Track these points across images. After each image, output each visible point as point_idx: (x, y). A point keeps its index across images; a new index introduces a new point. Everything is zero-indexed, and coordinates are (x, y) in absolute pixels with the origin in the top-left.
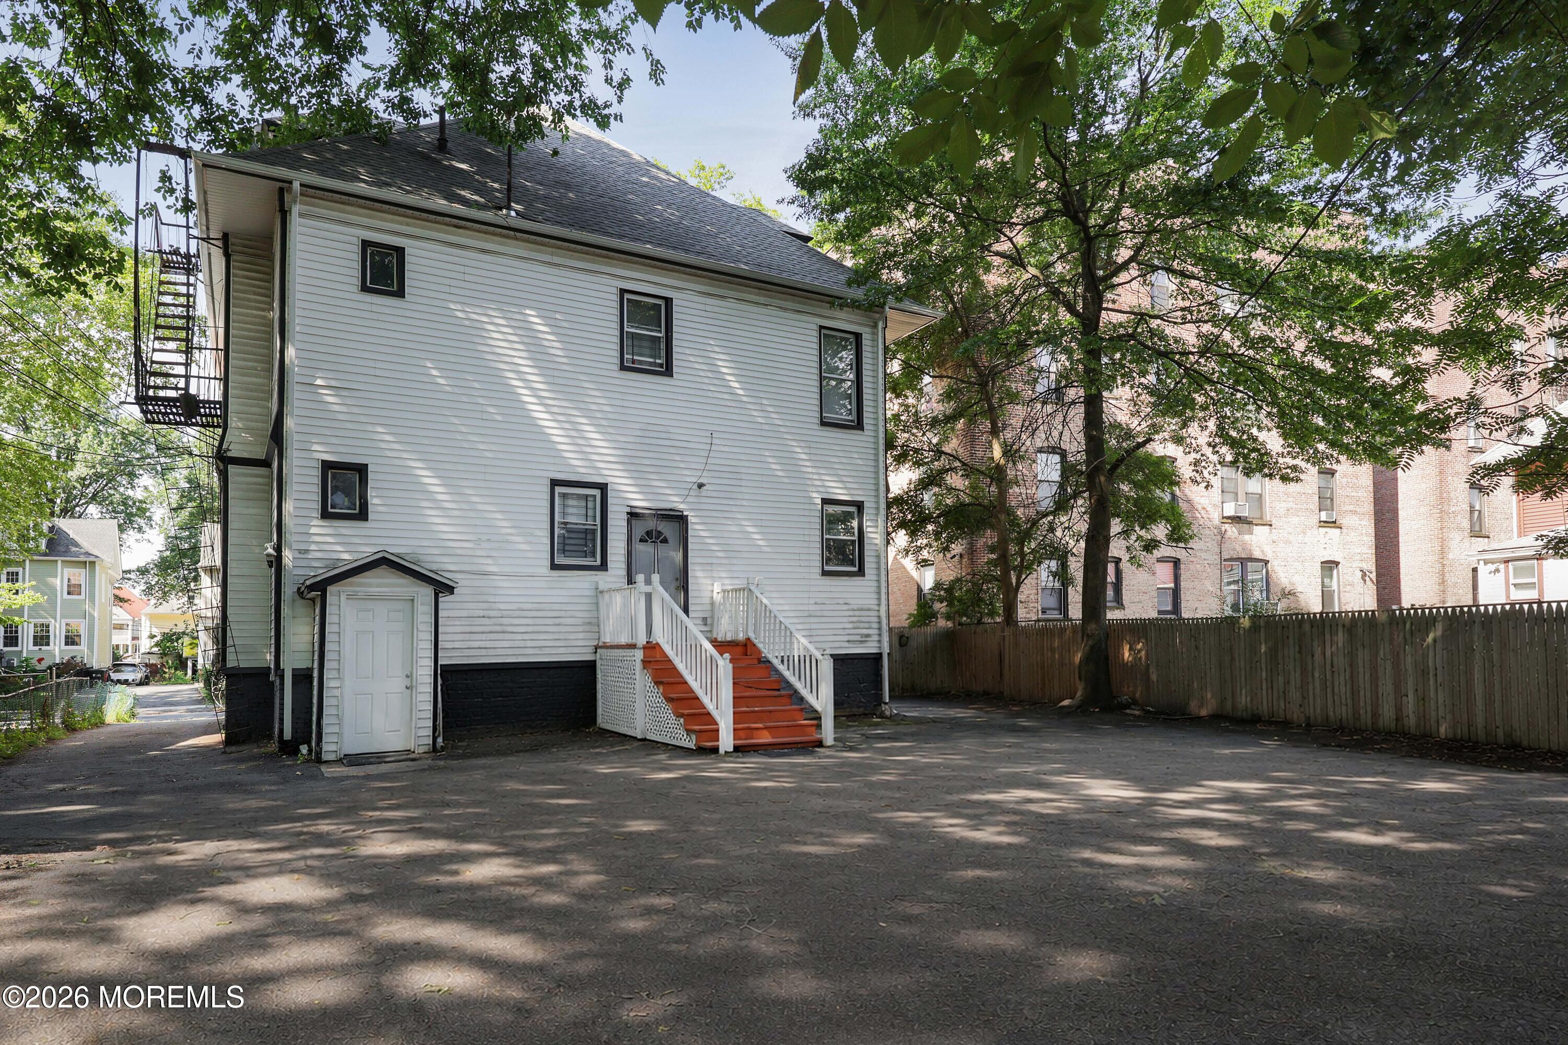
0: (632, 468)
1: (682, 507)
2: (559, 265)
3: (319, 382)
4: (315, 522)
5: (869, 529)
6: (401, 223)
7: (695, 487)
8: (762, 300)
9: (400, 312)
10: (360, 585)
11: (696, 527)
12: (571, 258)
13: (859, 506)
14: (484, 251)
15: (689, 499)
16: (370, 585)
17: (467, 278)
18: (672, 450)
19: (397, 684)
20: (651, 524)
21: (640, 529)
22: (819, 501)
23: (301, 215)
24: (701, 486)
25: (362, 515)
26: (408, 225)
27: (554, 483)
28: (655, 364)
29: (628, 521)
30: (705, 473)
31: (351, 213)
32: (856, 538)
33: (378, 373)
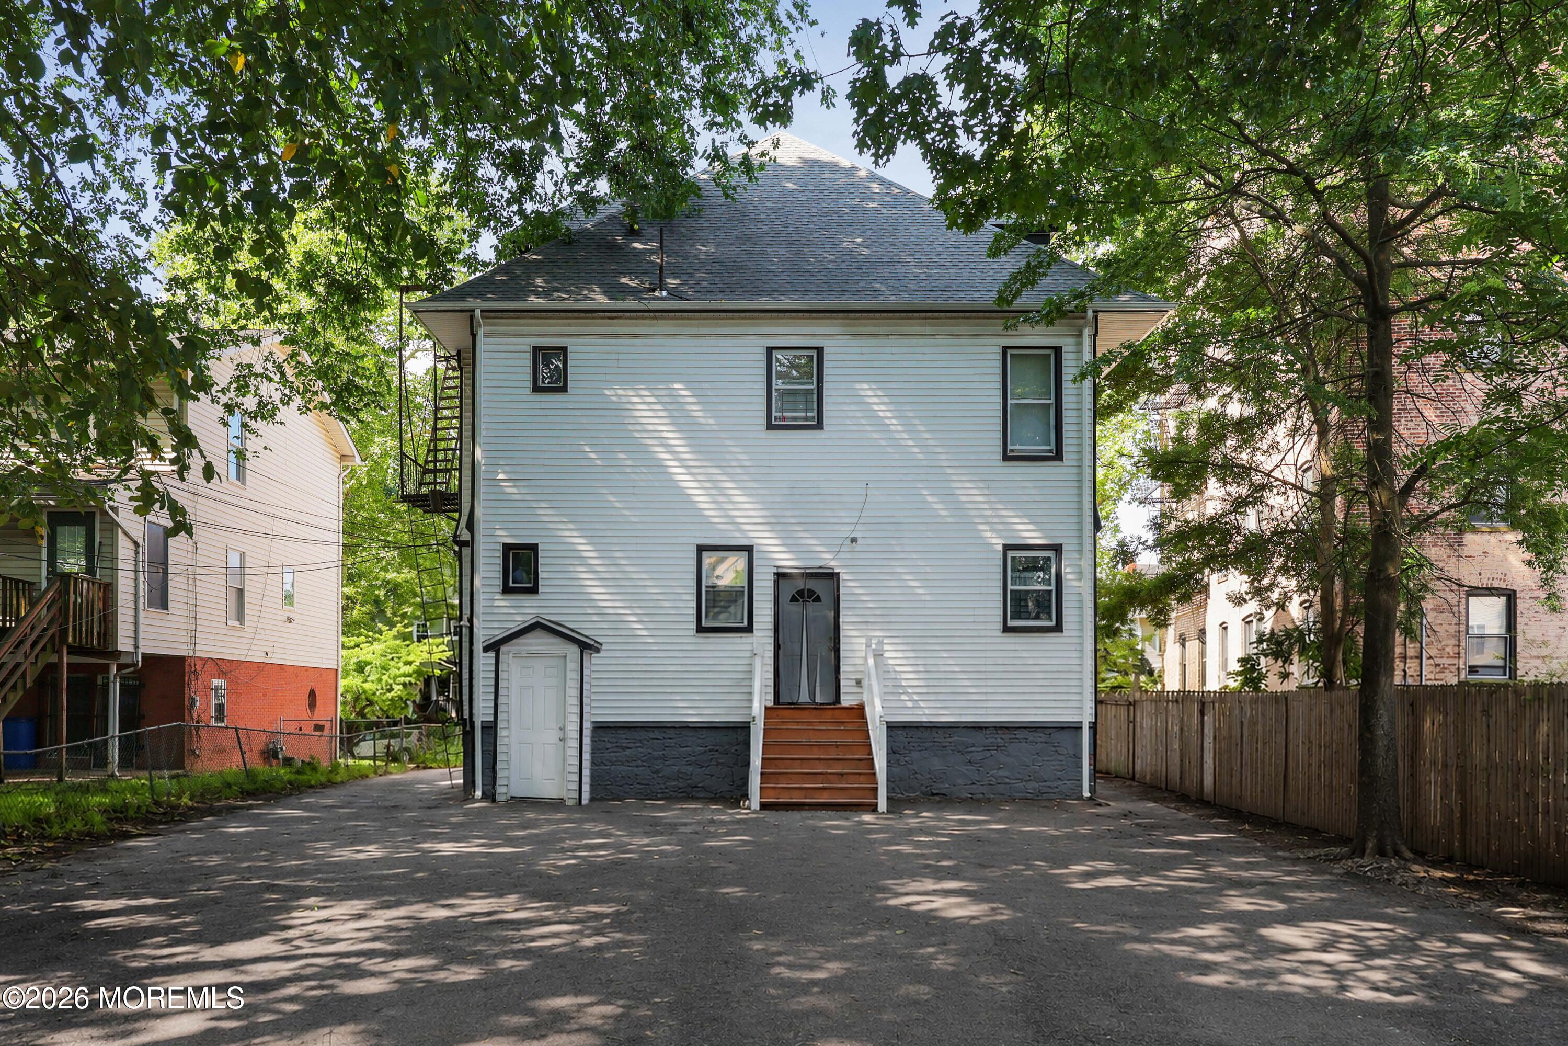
0: (779, 528)
1: (833, 563)
2: (705, 335)
3: (501, 476)
4: (498, 596)
5: (1069, 577)
6: (564, 325)
7: (848, 541)
8: (928, 330)
9: (563, 405)
10: (524, 645)
11: (849, 586)
12: (717, 326)
13: (1057, 549)
14: (636, 336)
15: (841, 555)
16: (531, 645)
17: (621, 364)
18: (821, 506)
19: (552, 736)
20: (800, 584)
21: (788, 590)
22: (1000, 548)
23: (485, 335)
24: (854, 540)
25: (534, 590)
26: (569, 325)
27: (701, 549)
28: (806, 418)
29: (776, 583)
30: (858, 527)
31: (523, 325)
32: (1053, 587)
33: (546, 462)
